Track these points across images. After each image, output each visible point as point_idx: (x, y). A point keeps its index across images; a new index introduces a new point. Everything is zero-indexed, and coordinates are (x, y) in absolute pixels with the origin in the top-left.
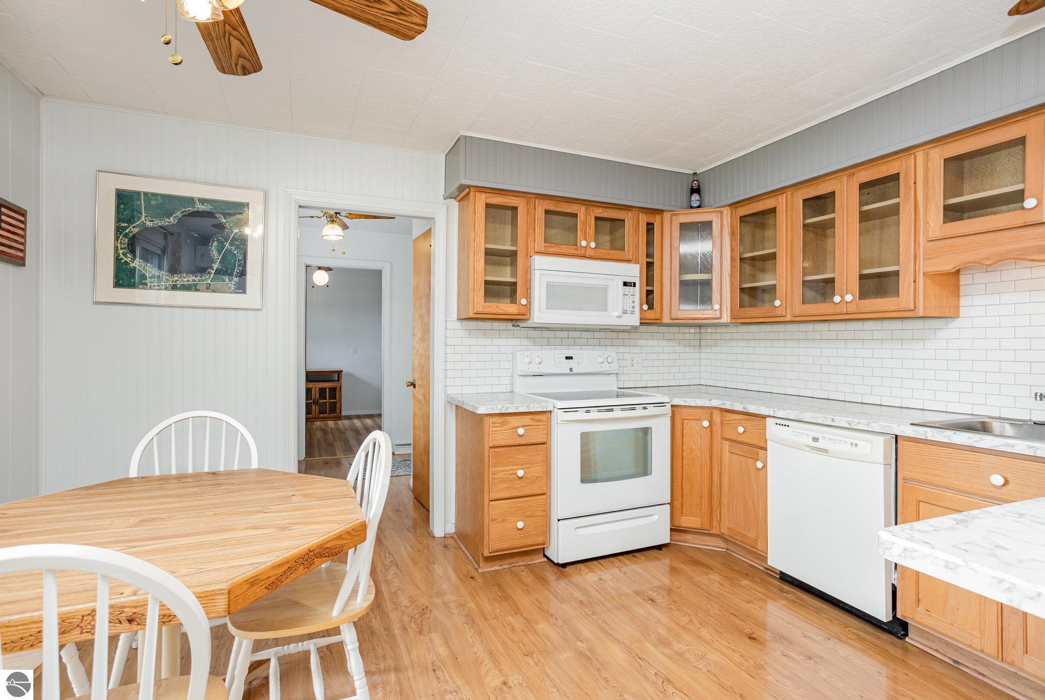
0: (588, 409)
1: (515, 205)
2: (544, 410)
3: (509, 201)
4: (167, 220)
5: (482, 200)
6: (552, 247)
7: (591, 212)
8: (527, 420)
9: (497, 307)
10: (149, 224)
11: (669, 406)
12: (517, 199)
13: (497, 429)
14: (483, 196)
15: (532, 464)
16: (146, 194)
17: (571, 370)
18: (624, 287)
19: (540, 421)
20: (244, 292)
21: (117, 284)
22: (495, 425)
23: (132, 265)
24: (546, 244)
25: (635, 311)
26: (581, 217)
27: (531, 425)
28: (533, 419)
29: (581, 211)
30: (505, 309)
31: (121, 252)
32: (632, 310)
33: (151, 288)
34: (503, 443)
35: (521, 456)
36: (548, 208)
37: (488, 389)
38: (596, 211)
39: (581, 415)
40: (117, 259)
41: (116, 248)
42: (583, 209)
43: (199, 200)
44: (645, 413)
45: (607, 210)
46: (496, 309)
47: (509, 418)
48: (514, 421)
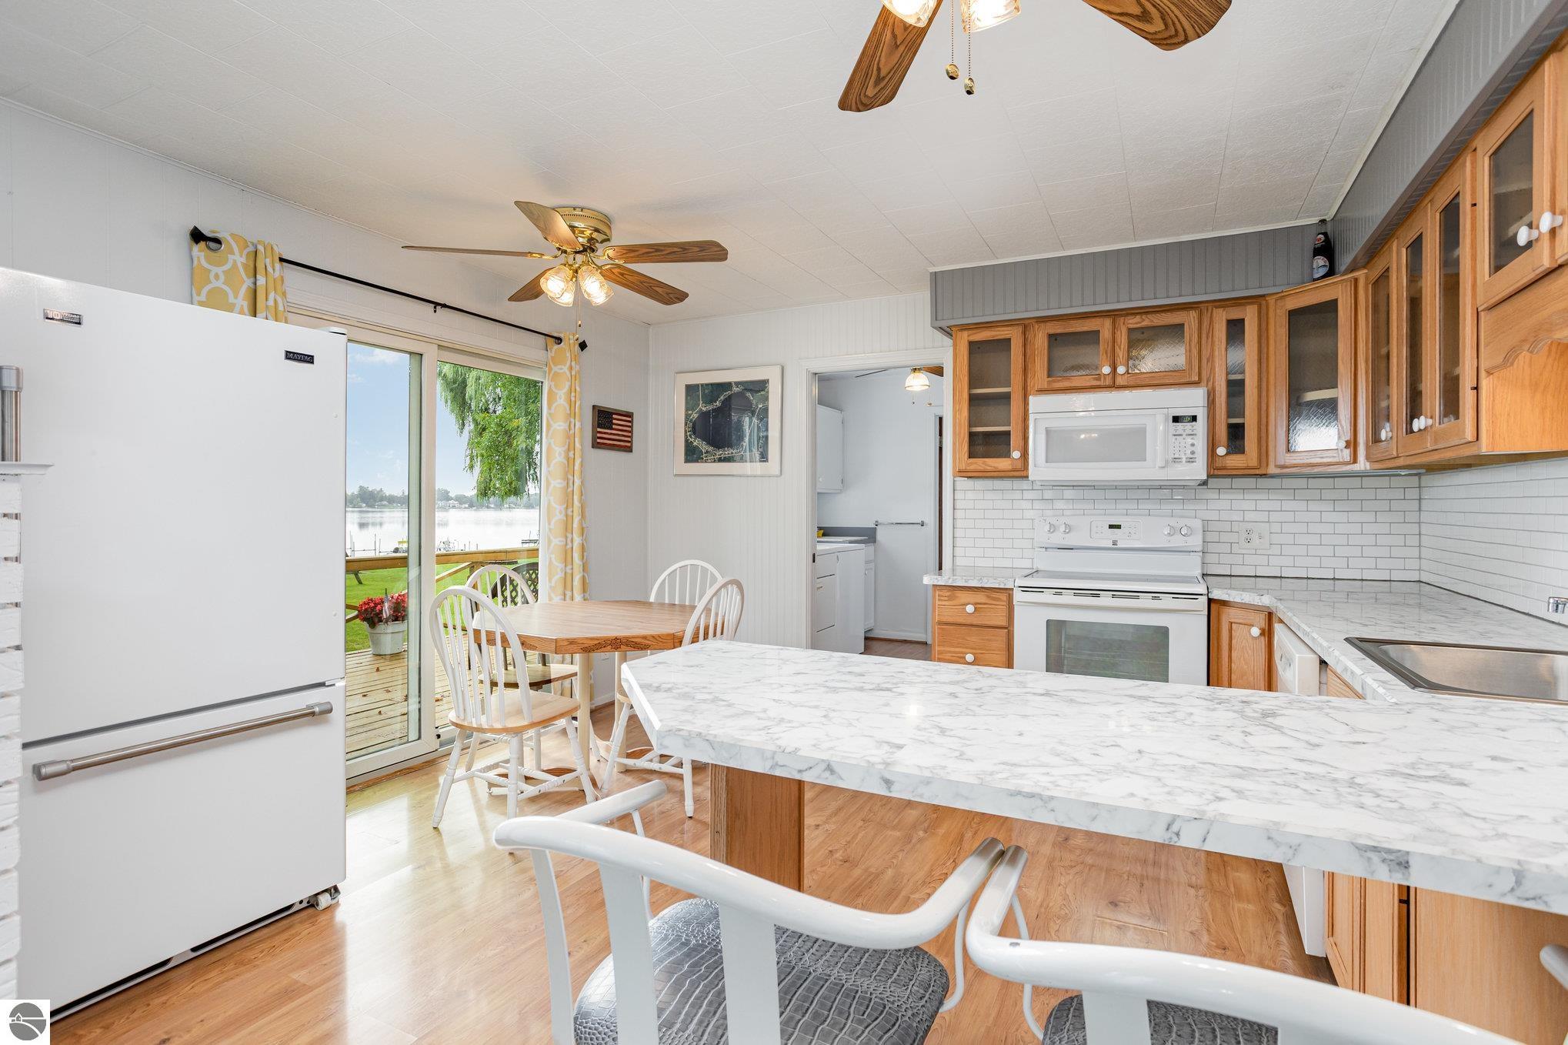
0: (1058, 591)
1: (1008, 336)
2: (1002, 586)
3: (998, 333)
4: (715, 404)
5: (965, 337)
6: (1059, 381)
7: (1122, 324)
8: (981, 598)
9: (984, 463)
10: (704, 409)
11: (1204, 599)
12: (1009, 328)
13: (944, 603)
14: (965, 334)
15: (987, 650)
16: (702, 385)
17: (1115, 543)
18: (1175, 424)
19: (998, 599)
20: (767, 461)
21: (687, 461)
22: (942, 598)
23: (695, 444)
24: (1050, 379)
25: (1195, 458)
26: (1106, 334)
27: (985, 604)
28: (988, 597)
29: (1105, 327)
30: (996, 465)
31: (688, 434)
32: (1192, 456)
33: (706, 462)
34: (951, 620)
35: (974, 639)
36: (1052, 331)
37: (1007, 563)
38: (1130, 321)
39: (1048, 597)
40: (686, 441)
41: (686, 431)
42: (1108, 322)
43: (735, 383)
44: (1156, 604)
45: (1149, 316)
46: (983, 466)
47: (959, 594)
48: (963, 597)
